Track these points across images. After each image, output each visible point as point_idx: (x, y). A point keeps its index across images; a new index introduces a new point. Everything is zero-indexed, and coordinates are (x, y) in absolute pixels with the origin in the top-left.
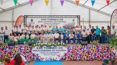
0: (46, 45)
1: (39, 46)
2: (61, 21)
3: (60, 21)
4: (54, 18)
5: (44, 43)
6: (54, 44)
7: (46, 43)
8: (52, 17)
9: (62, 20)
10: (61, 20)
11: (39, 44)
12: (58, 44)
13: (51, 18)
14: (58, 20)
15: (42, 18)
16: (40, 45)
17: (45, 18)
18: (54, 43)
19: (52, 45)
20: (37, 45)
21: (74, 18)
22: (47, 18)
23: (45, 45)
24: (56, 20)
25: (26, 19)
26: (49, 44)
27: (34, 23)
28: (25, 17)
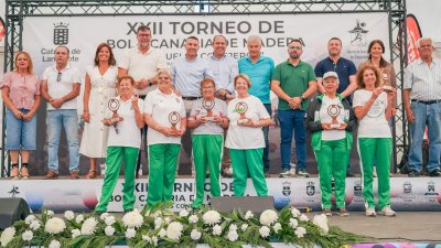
0: (130, 233)
2: (272, 34)
3: (264, 37)
4: (217, 20)
5: (110, 219)
6: (217, 230)
7: (134, 219)
8: (206, 11)
9: (277, 27)
10: (265, 27)
11: (55, 225)
12: (264, 231)
13: (195, 20)
14: (244, 27)
16: (65, 235)
20: (28, 236)
21: (362, 18)
22: (166, 20)
24: (236, 30)
25: (21, 29)
26: (166, 227)
27: (76, 56)
28: (13, 10)
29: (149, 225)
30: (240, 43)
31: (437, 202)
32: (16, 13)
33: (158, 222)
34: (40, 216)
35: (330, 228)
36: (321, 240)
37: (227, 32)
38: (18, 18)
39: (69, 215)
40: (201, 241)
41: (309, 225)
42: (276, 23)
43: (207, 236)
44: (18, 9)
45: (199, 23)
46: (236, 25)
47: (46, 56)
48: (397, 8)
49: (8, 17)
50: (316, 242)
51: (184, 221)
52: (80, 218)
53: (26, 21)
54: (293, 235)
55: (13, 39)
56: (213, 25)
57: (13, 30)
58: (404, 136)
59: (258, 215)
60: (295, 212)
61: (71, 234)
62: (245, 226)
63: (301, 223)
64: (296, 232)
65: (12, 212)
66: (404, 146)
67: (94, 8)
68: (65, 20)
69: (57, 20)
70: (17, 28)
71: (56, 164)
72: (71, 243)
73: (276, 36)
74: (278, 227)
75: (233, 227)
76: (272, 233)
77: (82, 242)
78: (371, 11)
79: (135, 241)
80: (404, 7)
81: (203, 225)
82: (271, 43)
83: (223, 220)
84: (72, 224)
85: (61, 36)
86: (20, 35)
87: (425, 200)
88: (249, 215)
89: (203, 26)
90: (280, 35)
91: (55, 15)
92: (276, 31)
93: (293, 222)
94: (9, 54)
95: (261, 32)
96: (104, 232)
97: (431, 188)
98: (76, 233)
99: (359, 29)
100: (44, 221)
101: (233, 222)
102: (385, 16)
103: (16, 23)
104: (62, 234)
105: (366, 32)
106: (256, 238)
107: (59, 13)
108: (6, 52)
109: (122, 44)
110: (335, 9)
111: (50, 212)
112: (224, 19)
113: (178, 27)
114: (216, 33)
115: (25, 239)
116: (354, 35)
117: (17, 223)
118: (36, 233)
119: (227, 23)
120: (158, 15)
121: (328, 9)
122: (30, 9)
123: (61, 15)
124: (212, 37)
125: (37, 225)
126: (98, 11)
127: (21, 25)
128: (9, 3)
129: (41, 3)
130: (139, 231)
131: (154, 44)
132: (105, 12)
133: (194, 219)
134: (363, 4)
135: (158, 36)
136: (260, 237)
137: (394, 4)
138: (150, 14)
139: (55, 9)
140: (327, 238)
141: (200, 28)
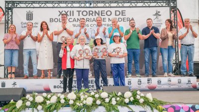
0: (71, 102)
1: (40, 107)
2: (120, 16)
4: (97, 10)
5: (62, 96)
6: (107, 100)
7: (72, 96)
8: (92, 5)
9: (123, 13)
10: (118, 13)
11: (39, 99)
14: (109, 13)
15: (61, 10)
16: (44, 103)
17: (71, 10)
18: (104, 95)
19: (98, 102)
20: (28, 104)
21: (159, 9)
22: (75, 10)
23: (67, 105)
24: (105, 14)
25: (12, 14)
26: (86, 99)
27: (36, 25)
28: (8, 5)
29: (78, 98)
30: (107, 20)
31: (191, 87)
32: (9, 6)
33: (82, 97)
34: (32, 95)
35: (153, 99)
36: (150, 104)
37: (102, 15)
38: (11, 9)
39: (45, 94)
40: (100, 105)
41: (145, 97)
42: (122, 11)
43: (103, 103)
44: (11, 4)
45: (89, 11)
46: (105, 12)
47: (23, 25)
48: (173, 5)
49: (6, 8)
50: (148, 105)
51: (93, 97)
52: (49, 96)
53: (14, 10)
54: (138, 102)
55: (8, 18)
56: (95, 12)
57: (8, 14)
58: (176, 59)
59: (123, 94)
60: (138, 92)
61: (46, 102)
62: (118, 99)
63: (141, 97)
64: (140, 101)
65: (20, 94)
66: (176, 63)
67: (44, 4)
68: (31, 10)
69: (28, 10)
70: (10, 13)
71: (27, 72)
72: (47, 107)
73: (122, 17)
74: (132, 99)
75: (114, 99)
76: (130, 101)
77: (51, 106)
78: (162, 6)
79: (74, 105)
80: (176, 5)
81: (100, 98)
82: (120, 20)
83: (109, 96)
84: (46, 98)
85: (30, 16)
86: (12, 16)
87: (187, 86)
88: (120, 94)
89: (91, 13)
90: (124, 17)
92: (122, 15)
93: (138, 97)
94: (7, 24)
95: (116, 15)
96: (60, 102)
97: (189, 81)
98: (48, 102)
99: (157, 14)
100: (34, 97)
101: (113, 97)
102: (169, 8)
103: (10, 11)
104: (42, 103)
105: (160, 15)
106: (123, 104)
107: (28, 6)
108: (5, 23)
109: (56, 20)
110: (147, 5)
111: (36, 94)
112: (100, 9)
113: (81, 13)
115: (27, 105)
116: (155, 17)
117: (22, 98)
118: (31, 102)
119: (102, 11)
120: (72, 7)
121: (144, 5)
122: (16, 4)
123: (30, 7)
124: (95, 17)
125: (31, 99)
126: (45, 6)
127: (12, 12)
128: (6, 2)
129: (21, 2)
130: (75, 101)
131: (70, 20)
132: (48, 6)
133: (97, 96)
134: (159, 3)
135: (72, 17)
136: (125, 103)
137: (171, 3)
138: (68, 7)
139: (27, 4)
140: (152, 103)
141: (90, 13)
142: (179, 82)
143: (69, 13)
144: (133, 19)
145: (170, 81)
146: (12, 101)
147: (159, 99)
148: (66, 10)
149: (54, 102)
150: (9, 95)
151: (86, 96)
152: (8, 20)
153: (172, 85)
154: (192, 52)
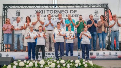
0: (42, 66)
2: (73, 14)
4: (59, 10)
5: (36, 62)
6: (64, 65)
8: (56, 7)
9: (75, 12)
10: (72, 12)
11: (22, 64)
15: (37, 10)
18: (63, 61)
19: (59, 66)
20: (15, 67)
22: (46, 10)
26: (51, 64)
27: (22, 19)
29: (46, 64)
30: (65, 16)
31: (118, 57)
32: (5, 7)
33: (49, 63)
34: (17, 62)
35: (93, 64)
37: (62, 13)
38: (6, 9)
39: (25, 61)
41: (88, 64)
42: (75, 10)
43: (62, 67)
44: (6, 6)
45: (54, 11)
46: (64, 11)
47: (14, 19)
48: (106, 7)
49: (3, 8)
51: (55, 63)
52: (28, 62)
53: (8, 10)
54: (84, 66)
55: (5, 14)
56: (58, 11)
57: (5, 12)
58: (108, 40)
59: (74, 61)
60: (84, 60)
61: (26, 66)
62: (71, 64)
63: (86, 63)
64: (85, 65)
65: (10, 61)
66: (108, 43)
67: (26, 6)
68: (19, 10)
69: (17, 10)
70: (6, 12)
71: (17, 48)
73: (75, 14)
74: (80, 64)
75: (68, 64)
76: (79, 66)
78: (99, 8)
80: (108, 7)
81: (60, 64)
82: (73, 16)
83: (65, 62)
84: (26, 64)
85: (18, 14)
86: (7, 13)
87: (115, 57)
88: (72, 61)
90: (76, 14)
91: (16, 8)
93: (84, 63)
95: (71, 13)
96: (34, 66)
97: (116, 54)
98: (27, 66)
99: (96, 12)
100: (18, 63)
101: (68, 63)
102: (103, 9)
104: (24, 66)
105: (98, 13)
108: (3, 18)
109: (34, 16)
110: (90, 7)
111: (20, 61)
112: (61, 9)
113: (49, 11)
114: (59, 13)
116: (95, 14)
117: (11, 64)
118: (17, 66)
119: (62, 11)
120: (44, 8)
121: (88, 7)
122: (9, 6)
123: (18, 8)
124: (58, 14)
125: (17, 64)
126: (27, 7)
127: (7, 11)
128: (4, 5)
129: (12, 5)
130: (44, 65)
131: (43, 16)
132: (29, 7)
133: (58, 62)
134: (97, 6)
135: (43, 14)
136: (75, 67)
137: (105, 6)
138: (41, 8)
139: (16, 6)
140: (93, 67)
141: (55, 12)
142: (110, 55)
143: (42, 12)
144: (81, 15)
145: (104, 53)
146: (5, 65)
147: (97, 65)
148: (40, 10)
149: (31, 66)
150: (3, 62)
151: (51, 62)
152: (5, 16)
153: (106, 56)
154: (118, 36)
